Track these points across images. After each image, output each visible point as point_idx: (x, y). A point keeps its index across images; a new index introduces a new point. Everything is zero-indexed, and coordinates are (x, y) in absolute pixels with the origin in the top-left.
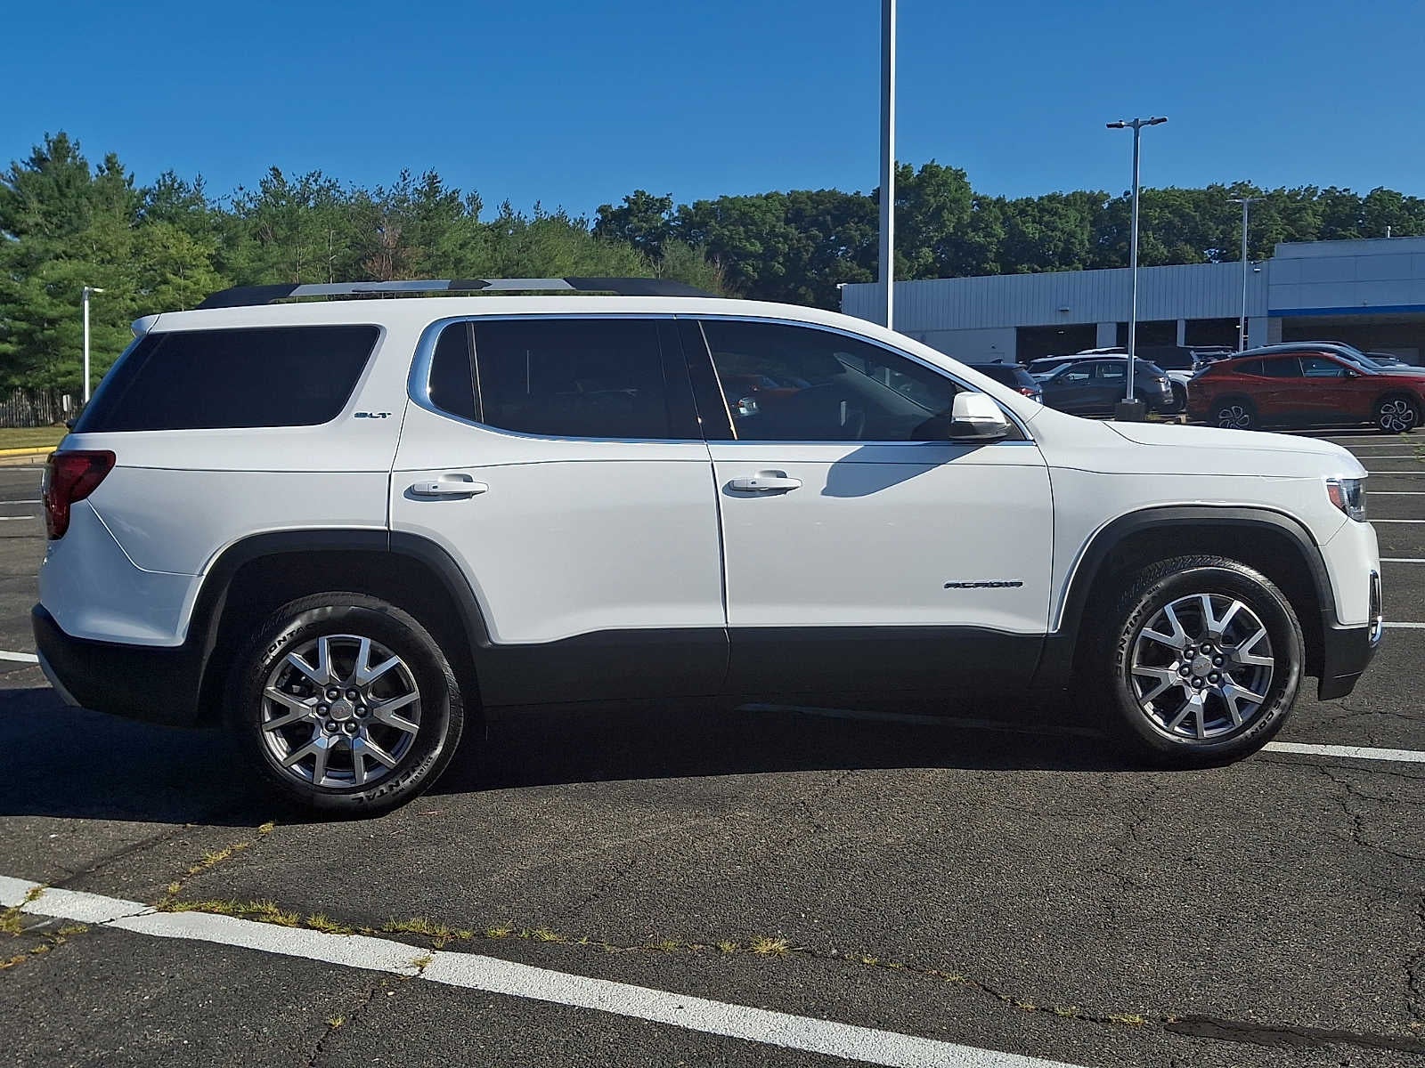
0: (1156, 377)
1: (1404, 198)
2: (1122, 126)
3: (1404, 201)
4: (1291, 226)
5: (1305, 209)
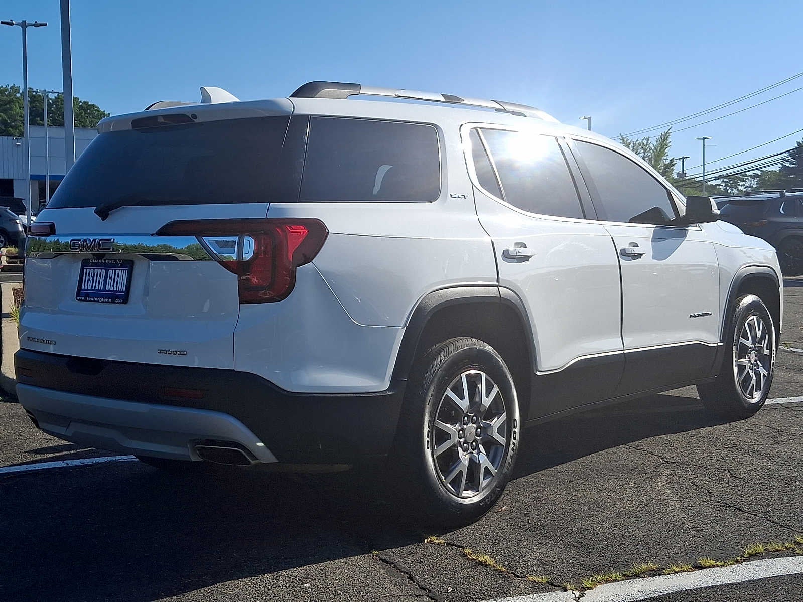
0: (14, 220)
1: (81, 102)
2: (12, 24)
3: (81, 104)
4: (4, 113)
5: (13, 102)
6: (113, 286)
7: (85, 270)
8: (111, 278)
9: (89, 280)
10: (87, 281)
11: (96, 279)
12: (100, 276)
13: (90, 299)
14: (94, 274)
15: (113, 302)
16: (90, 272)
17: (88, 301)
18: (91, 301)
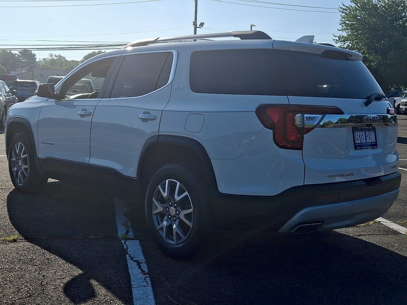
6: (370, 140)
7: (355, 133)
8: (368, 136)
9: (358, 138)
10: (357, 139)
11: (361, 137)
12: (363, 136)
13: (363, 148)
14: (360, 134)
15: (374, 148)
16: (358, 134)
17: (363, 149)
18: (364, 149)
